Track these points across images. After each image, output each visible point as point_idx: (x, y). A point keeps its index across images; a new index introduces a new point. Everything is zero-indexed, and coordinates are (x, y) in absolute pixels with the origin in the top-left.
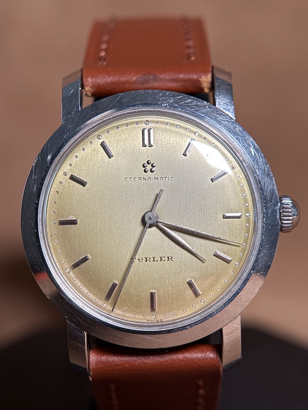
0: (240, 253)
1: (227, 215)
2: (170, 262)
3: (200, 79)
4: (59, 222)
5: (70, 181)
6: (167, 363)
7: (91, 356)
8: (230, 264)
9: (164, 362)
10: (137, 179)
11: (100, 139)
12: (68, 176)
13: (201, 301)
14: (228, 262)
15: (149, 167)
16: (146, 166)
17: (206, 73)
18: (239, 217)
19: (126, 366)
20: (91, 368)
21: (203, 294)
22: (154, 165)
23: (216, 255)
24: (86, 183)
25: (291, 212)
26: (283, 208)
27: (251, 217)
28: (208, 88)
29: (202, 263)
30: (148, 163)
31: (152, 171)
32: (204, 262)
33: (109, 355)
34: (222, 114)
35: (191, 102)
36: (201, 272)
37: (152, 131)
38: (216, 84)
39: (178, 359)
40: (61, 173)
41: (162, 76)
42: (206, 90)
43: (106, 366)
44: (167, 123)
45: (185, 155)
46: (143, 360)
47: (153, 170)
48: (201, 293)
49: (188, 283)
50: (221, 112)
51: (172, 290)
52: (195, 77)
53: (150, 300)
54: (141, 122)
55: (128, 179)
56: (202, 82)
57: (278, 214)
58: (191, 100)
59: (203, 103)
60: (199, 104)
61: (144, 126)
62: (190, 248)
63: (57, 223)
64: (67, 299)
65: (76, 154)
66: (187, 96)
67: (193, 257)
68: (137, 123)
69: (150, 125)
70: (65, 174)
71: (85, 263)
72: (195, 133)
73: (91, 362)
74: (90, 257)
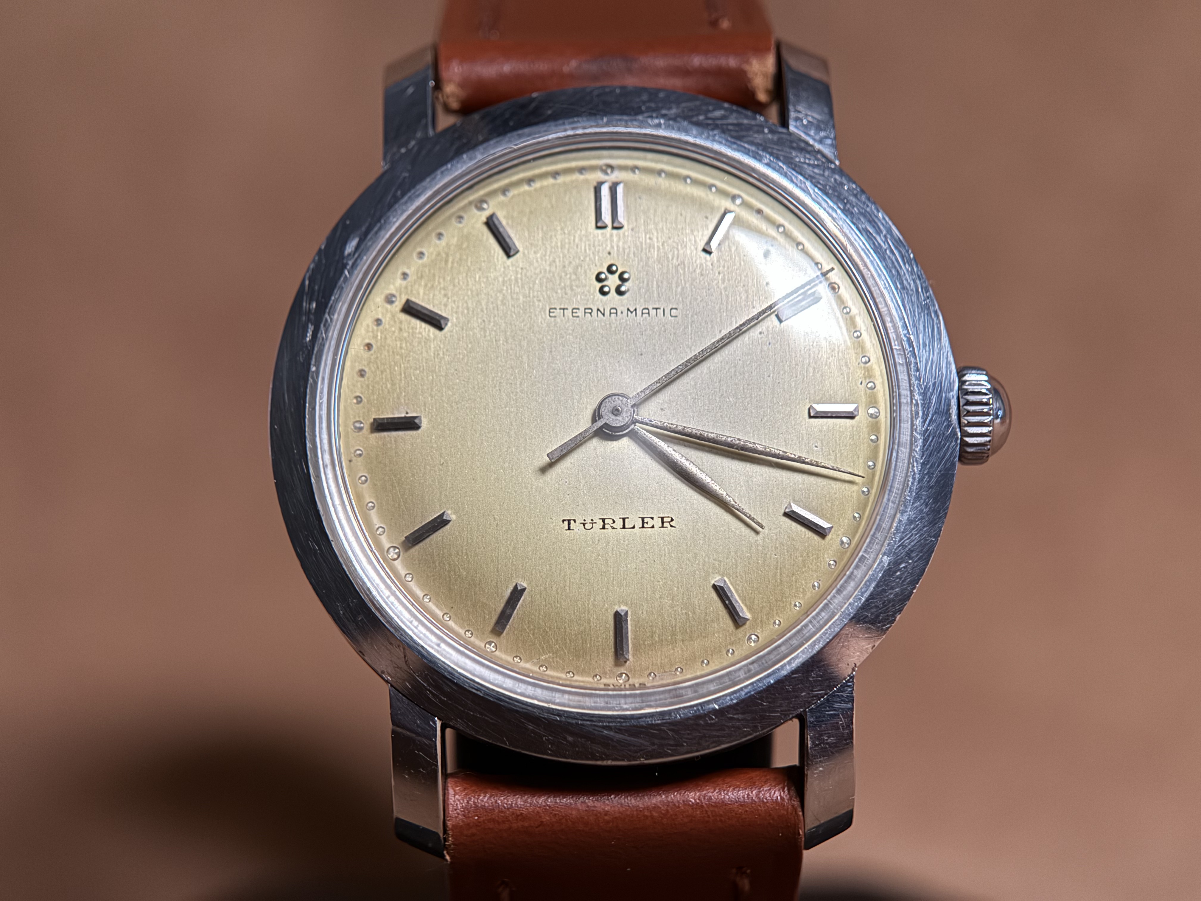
0: (853, 511)
1: (820, 408)
2: (668, 529)
3: (746, 67)
4: (372, 424)
5: (404, 317)
6: (655, 814)
7: (451, 792)
8: (829, 537)
9: (647, 808)
10: (580, 313)
11: (483, 209)
12: (399, 304)
13: (750, 638)
14: (821, 532)
15: (613, 281)
16: (606, 279)
17: (760, 51)
18: (851, 416)
19: (546, 818)
20: (449, 823)
21: (755, 619)
22: (626, 276)
23: (791, 516)
24: (446, 319)
25: (987, 404)
26: (967, 393)
27: (882, 417)
28: (768, 92)
29: (752, 534)
30: (610, 270)
31: (619, 292)
32: (757, 533)
33: (498, 789)
34: (805, 148)
35: (723, 117)
36: (750, 558)
37: (620, 189)
38: (788, 77)
39: (686, 803)
40: (377, 298)
41: (646, 60)
42: (762, 97)
43: (490, 821)
44: (659, 172)
45: (707, 251)
46: (590, 803)
47: (623, 289)
48: (748, 615)
49: (714, 587)
50: (803, 145)
51: (672, 606)
52: (732, 62)
53: (612, 633)
54: (593, 168)
55: (558, 312)
56: (750, 75)
57: (954, 411)
58: (722, 112)
59: (755, 119)
60: (746, 121)
61: (599, 176)
62: (722, 492)
63: (367, 427)
64: (391, 625)
65: (419, 249)
66: (713, 101)
67: (727, 517)
68: (581, 170)
69: (615, 176)
70: (390, 300)
71: (440, 533)
72: (734, 198)
73: (451, 807)
74: (453, 517)
